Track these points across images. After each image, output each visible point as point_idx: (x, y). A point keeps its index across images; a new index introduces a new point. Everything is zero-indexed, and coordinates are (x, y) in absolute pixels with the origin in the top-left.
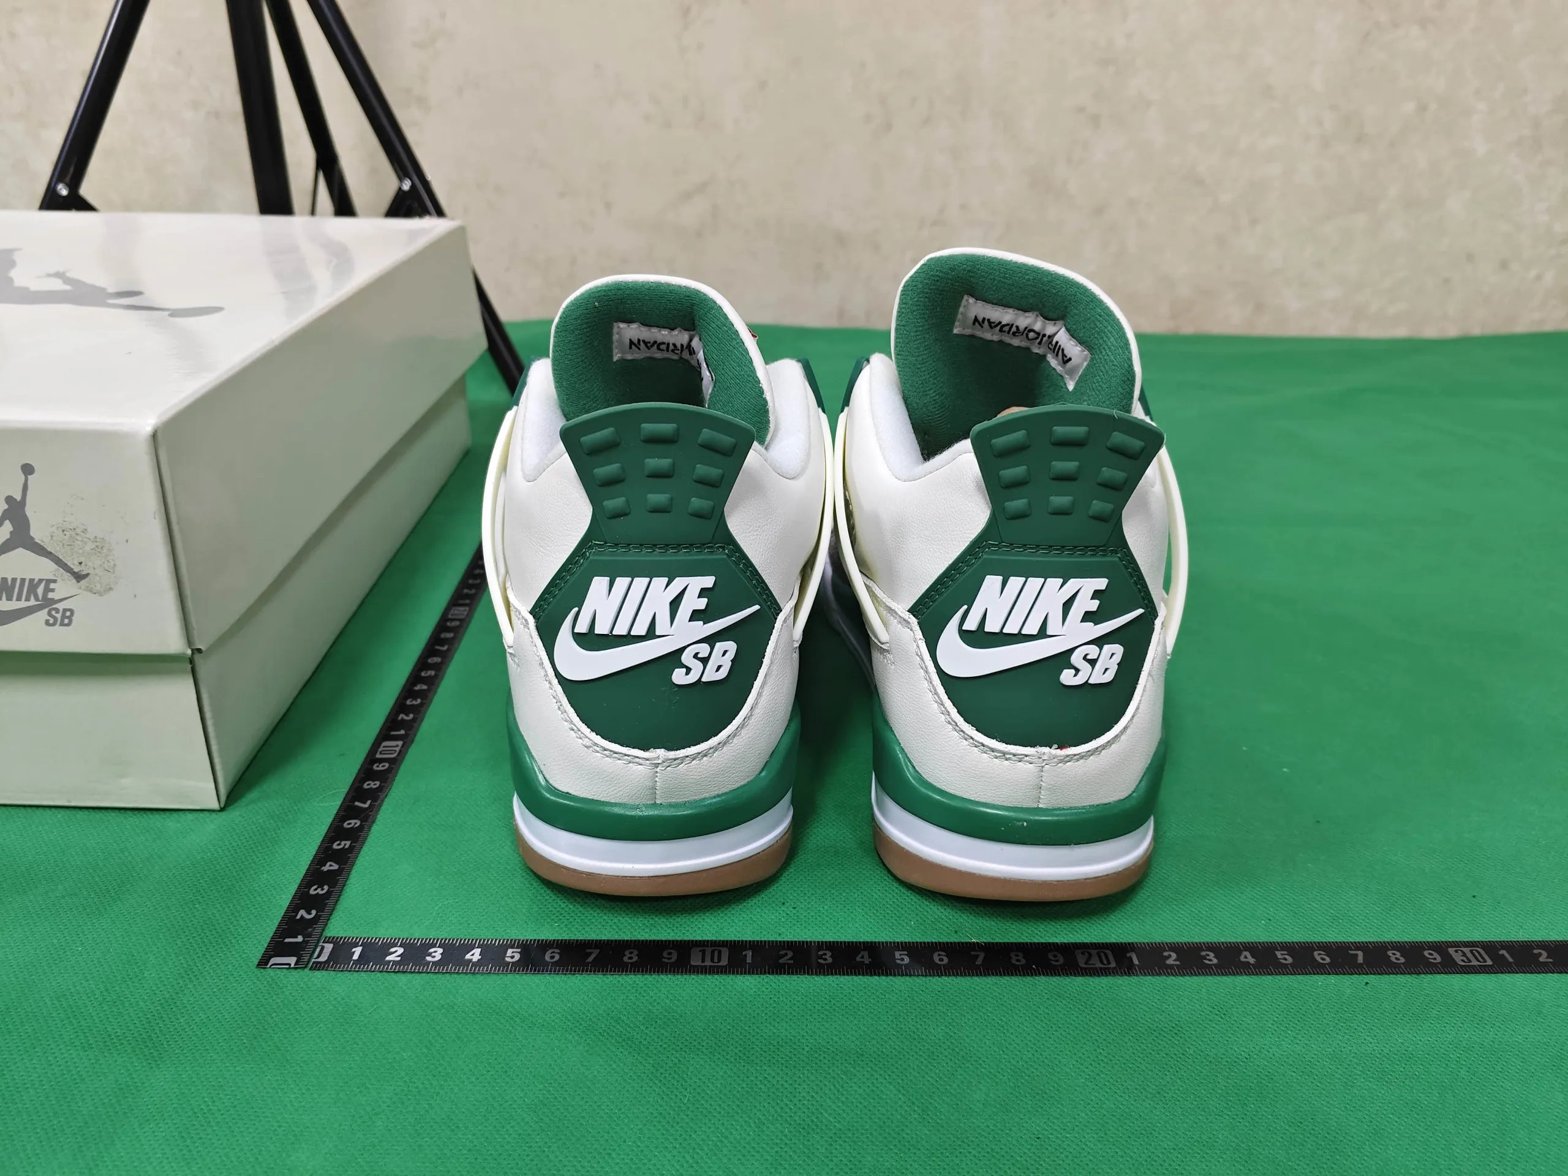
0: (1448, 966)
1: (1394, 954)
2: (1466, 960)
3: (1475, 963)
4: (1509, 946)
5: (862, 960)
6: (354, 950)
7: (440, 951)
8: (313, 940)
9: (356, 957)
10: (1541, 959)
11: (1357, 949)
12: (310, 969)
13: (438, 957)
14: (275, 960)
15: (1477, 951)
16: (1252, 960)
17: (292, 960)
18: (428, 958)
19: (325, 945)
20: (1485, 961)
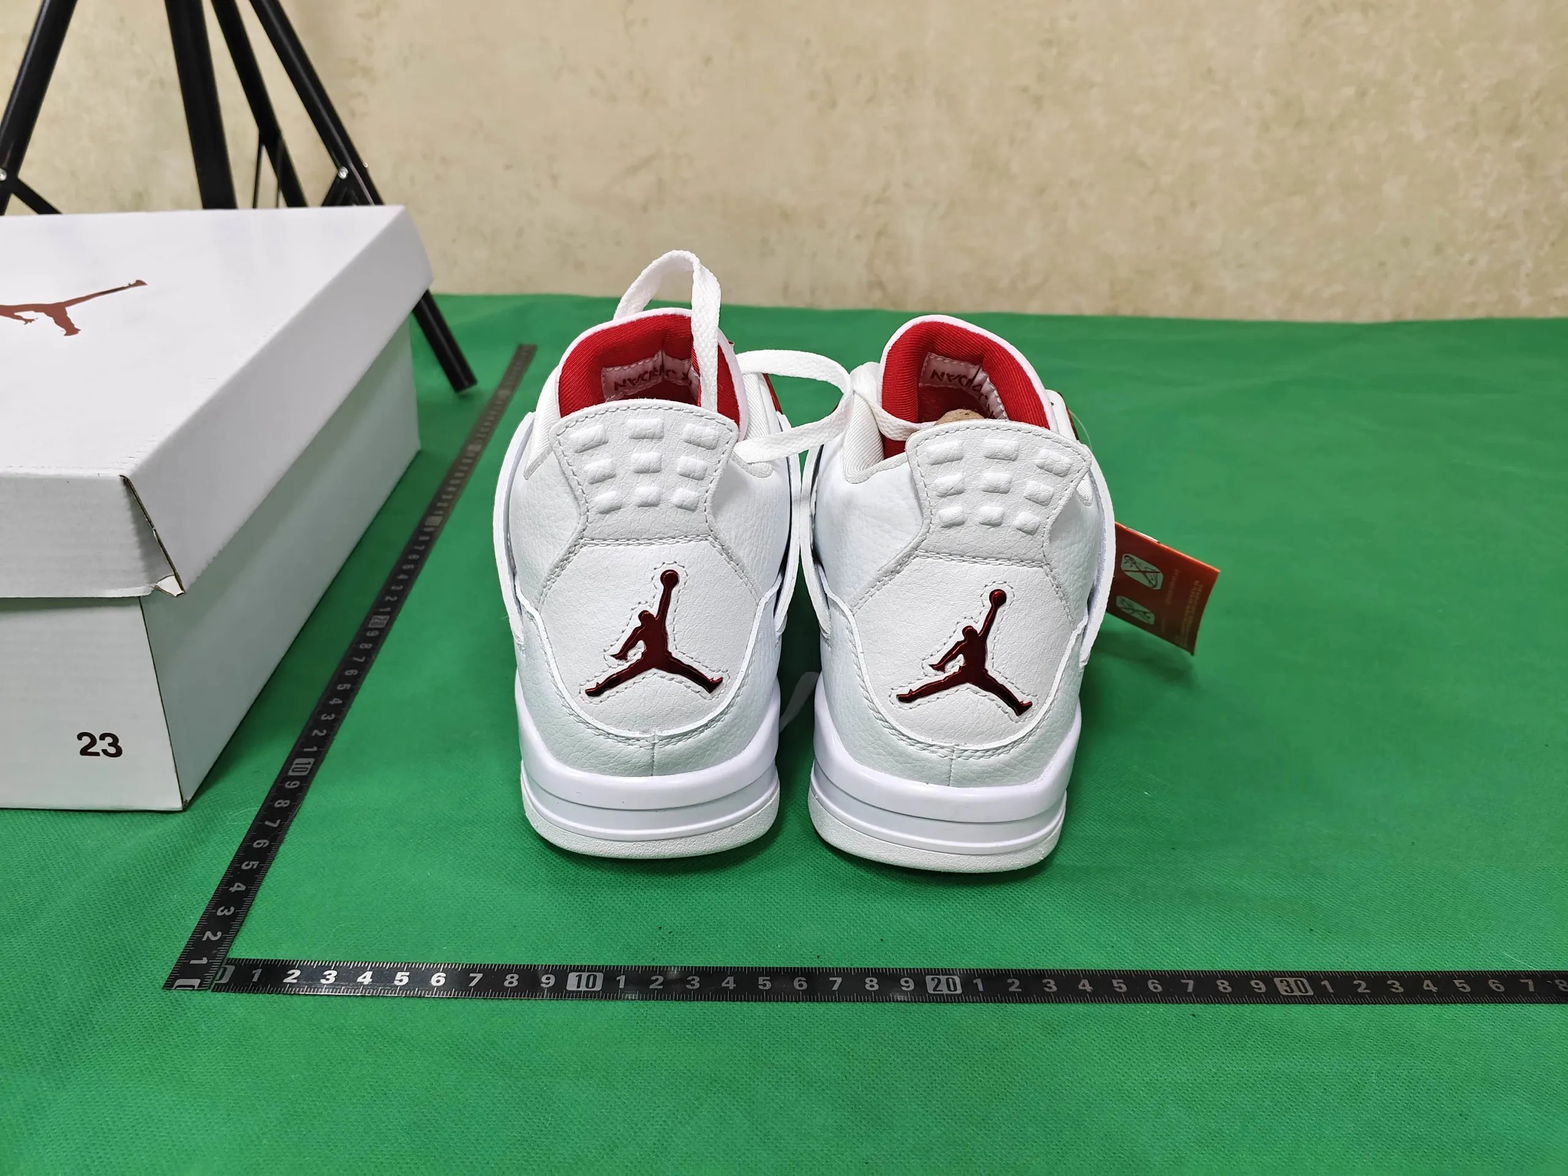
0: (1273, 996)
1: (1223, 983)
2: (1289, 991)
3: (1297, 993)
4: (1332, 977)
5: (728, 985)
6: (254, 972)
7: (334, 973)
8: (217, 961)
9: (255, 979)
10: (1360, 990)
11: (1189, 978)
12: (212, 991)
13: (332, 979)
14: (179, 982)
15: (1300, 981)
16: (1089, 988)
17: (196, 982)
18: (323, 981)
19: (227, 966)
20: (1307, 991)
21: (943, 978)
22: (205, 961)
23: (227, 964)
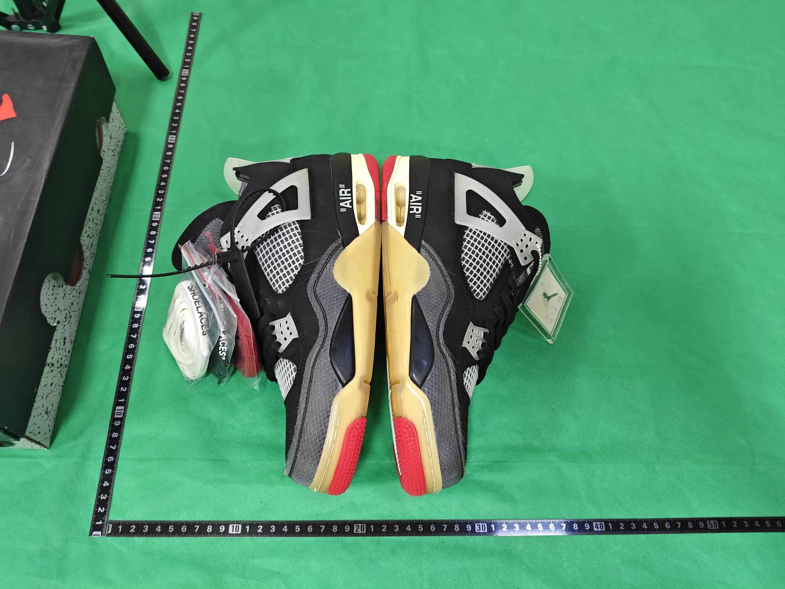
21: (360, 525)
22: (100, 523)
23: (109, 523)
